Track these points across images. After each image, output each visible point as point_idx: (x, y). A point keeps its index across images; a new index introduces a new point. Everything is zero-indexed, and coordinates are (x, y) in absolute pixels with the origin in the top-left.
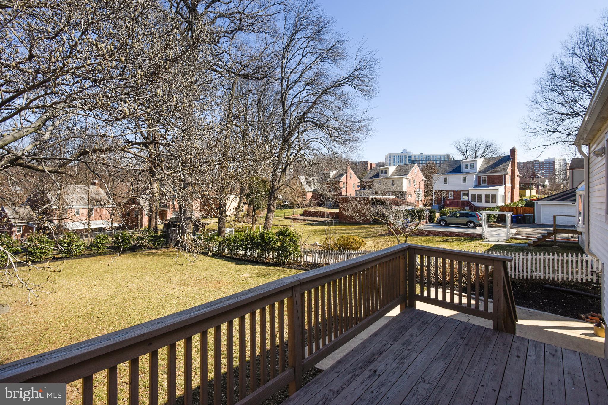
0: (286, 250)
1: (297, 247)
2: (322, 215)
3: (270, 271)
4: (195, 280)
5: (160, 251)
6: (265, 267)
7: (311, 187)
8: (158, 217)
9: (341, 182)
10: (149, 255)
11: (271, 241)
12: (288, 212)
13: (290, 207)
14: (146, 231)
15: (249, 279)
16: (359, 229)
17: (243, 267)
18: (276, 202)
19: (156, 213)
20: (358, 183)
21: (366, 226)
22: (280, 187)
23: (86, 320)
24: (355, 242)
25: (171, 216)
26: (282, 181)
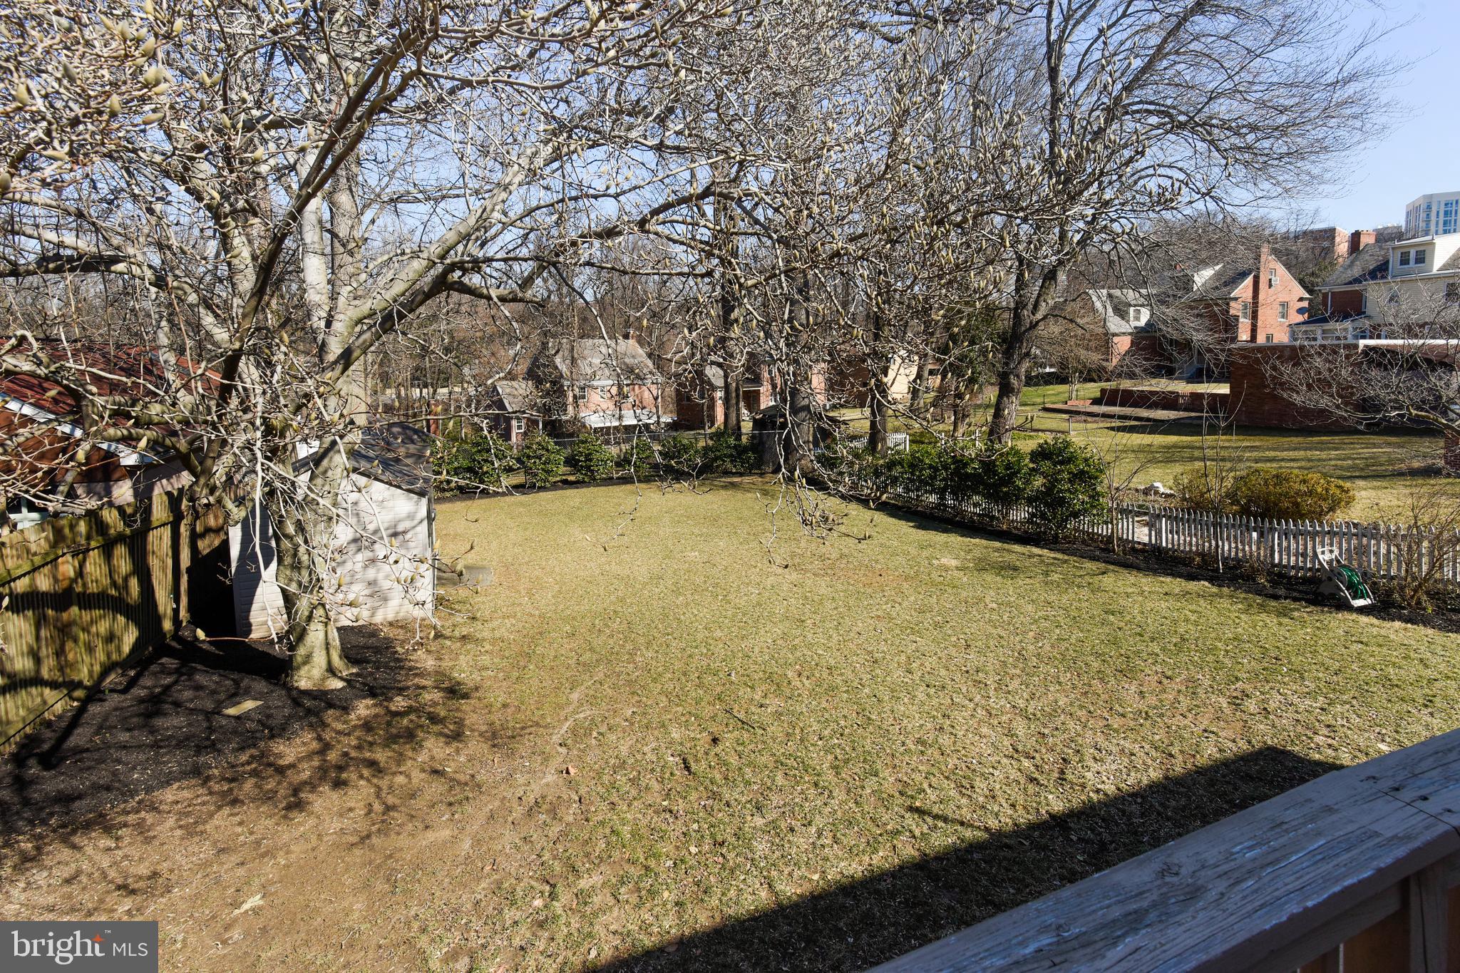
0: (1062, 502)
1: (1098, 494)
2: (1169, 401)
3: (1014, 556)
4: (822, 558)
5: (747, 479)
6: (998, 544)
7: (1128, 321)
8: (742, 404)
9: (1236, 299)
10: (724, 487)
11: (1015, 474)
12: (1055, 392)
13: (1060, 379)
14: (718, 435)
15: (956, 573)
16: (1310, 449)
17: (939, 538)
18: (1026, 365)
19: (738, 396)
20: (1301, 299)
21: (1337, 439)
22: (1037, 323)
23: (607, 625)
24: (1311, 493)
25: (766, 402)
26: (1044, 304)
